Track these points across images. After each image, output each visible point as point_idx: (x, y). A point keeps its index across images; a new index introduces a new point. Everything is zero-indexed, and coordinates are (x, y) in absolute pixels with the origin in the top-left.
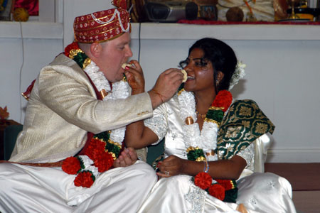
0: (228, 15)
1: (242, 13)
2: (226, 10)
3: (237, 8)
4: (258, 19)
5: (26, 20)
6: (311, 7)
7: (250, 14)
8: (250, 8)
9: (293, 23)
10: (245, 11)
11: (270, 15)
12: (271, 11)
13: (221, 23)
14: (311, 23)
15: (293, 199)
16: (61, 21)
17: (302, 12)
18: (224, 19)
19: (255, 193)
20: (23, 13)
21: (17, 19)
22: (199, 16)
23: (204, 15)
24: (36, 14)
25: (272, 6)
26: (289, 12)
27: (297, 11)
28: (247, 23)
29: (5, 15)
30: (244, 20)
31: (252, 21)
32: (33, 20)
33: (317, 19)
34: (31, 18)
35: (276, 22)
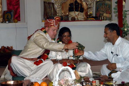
0: (71, 19)
1: (75, 18)
2: (71, 18)
3: (74, 17)
4: (80, 20)
5: (17, 22)
6: (94, 16)
7: (78, 19)
8: (77, 17)
9: (89, 21)
10: (76, 18)
11: (83, 19)
12: (83, 17)
13: (70, 21)
14: (94, 20)
15: (91, 68)
16: (26, 22)
17: (91, 18)
18: (71, 20)
19: (81, 67)
20: (16, 20)
21: (14, 22)
22: (64, 19)
23: (65, 19)
24: (20, 21)
25: (83, 16)
26: (88, 18)
27: (90, 17)
28: (76, 21)
29: (11, 21)
30: (76, 20)
31: (78, 20)
32: (19, 22)
33: (95, 20)
34: (18, 22)
35: (84, 21)
